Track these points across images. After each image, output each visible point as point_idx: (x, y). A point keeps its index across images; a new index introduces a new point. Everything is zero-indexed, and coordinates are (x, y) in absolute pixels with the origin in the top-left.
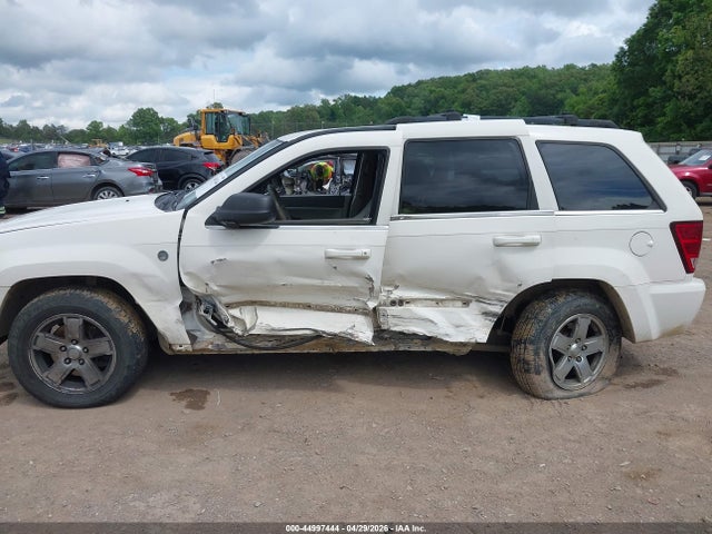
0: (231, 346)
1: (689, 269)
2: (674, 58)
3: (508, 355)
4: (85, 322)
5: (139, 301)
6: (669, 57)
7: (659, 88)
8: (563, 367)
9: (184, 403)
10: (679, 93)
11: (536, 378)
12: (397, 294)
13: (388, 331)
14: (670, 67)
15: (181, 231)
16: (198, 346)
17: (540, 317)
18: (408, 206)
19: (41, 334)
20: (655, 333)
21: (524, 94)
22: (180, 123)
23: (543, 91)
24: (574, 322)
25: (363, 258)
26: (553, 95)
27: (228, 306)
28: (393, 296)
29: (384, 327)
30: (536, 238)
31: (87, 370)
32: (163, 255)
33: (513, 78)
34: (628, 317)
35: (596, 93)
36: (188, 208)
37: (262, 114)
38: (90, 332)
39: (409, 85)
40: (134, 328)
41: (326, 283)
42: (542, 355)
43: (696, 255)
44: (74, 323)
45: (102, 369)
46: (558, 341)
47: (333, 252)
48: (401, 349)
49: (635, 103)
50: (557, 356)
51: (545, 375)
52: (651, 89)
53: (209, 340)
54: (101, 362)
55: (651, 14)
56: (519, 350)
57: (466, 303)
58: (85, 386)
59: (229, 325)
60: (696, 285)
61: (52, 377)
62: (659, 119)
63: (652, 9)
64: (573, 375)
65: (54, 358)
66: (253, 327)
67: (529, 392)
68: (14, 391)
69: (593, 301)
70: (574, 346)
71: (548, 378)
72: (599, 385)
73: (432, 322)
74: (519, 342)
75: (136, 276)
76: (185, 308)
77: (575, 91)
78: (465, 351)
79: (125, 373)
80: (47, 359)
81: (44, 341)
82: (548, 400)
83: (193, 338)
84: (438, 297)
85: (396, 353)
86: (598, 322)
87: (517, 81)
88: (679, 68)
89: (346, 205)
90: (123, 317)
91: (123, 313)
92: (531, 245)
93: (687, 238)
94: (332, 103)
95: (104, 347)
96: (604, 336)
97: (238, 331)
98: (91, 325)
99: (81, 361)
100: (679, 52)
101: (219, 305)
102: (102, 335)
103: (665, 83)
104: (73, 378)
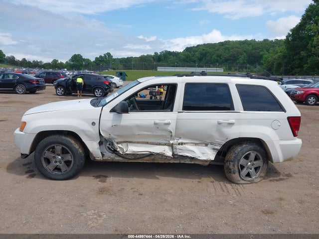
0: (117, 159)
1: (295, 135)
2: (312, 38)
3: (223, 166)
4: (63, 148)
5: (84, 140)
6: (310, 37)
7: (305, 51)
8: (244, 172)
9: (98, 180)
10: (314, 54)
11: (234, 175)
12: (180, 141)
13: (177, 155)
14: (310, 42)
15: (101, 115)
16: (105, 158)
17: (236, 152)
18: (186, 108)
19: (47, 152)
20: (281, 160)
21: (245, 51)
22: (92, 61)
23: (254, 51)
24: (249, 154)
25: (169, 124)
26: (258, 52)
27: (117, 143)
28: (179, 141)
29: (175, 153)
30: (233, 121)
31: (62, 166)
32: (93, 124)
33: (240, 44)
34: (270, 153)
35: (277, 53)
36: (103, 106)
37: (128, 58)
38: (64, 152)
39: (194, 47)
40: (80, 151)
41: (154, 134)
42: (236, 167)
43: (298, 129)
44: (59, 148)
45: (68, 166)
46: (243, 161)
47: (157, 122)
48: (182, 162)
49: (295, 57)
50: (242, 167)
51: (237, 174)
52: (302, 52)
53: (109, 156)
54: (68, 163)
55: (302, 18)
56: (227, 164)
57: (206, 145)
58: (61, 172)
59: (118, 150)
60: (298, 141)
61: (49, 168)
62: (305, 66)
63: (303, 16)
64: (248, 175)
65: (51, 161)
66: (126, 151)
67: (231, 181)
68: (34, 173)
69: (257, 146)
70: (249, 163)
71: (238, 176)
72: (259, 179)
73: (194, 152)
74: (227, 161)
75: (83, 131)
76: (100, 143)
77: (268, 51)
78: (207, 164)
79: (76, 167)
80: (48, 161)
81: (47, 154)
82: (238, 184)
83: (103, 155)
84: (196, 142)
85: (180, 164)
86: (259, 155)
87: (242, 46)
88: (315, 43)
89: (163, 105)
90: (76, 146)
91: (77, 145)
92: (231, 124)
93: (294, 123)
94: (159, 54)
95: (69, 157)
96: (261, 160)
97: (121, 152)
98: (65, 149)
99: (60, 162)
100: (314, 35)
101: (114, 143)
102: (69, 153)
103: (308, 49)
104: (57, 169)
